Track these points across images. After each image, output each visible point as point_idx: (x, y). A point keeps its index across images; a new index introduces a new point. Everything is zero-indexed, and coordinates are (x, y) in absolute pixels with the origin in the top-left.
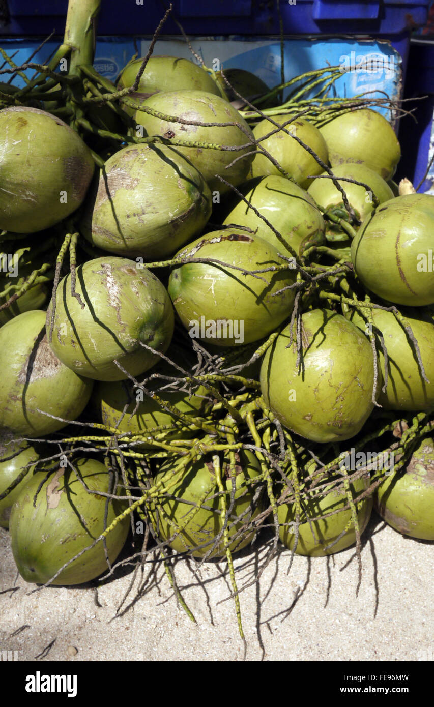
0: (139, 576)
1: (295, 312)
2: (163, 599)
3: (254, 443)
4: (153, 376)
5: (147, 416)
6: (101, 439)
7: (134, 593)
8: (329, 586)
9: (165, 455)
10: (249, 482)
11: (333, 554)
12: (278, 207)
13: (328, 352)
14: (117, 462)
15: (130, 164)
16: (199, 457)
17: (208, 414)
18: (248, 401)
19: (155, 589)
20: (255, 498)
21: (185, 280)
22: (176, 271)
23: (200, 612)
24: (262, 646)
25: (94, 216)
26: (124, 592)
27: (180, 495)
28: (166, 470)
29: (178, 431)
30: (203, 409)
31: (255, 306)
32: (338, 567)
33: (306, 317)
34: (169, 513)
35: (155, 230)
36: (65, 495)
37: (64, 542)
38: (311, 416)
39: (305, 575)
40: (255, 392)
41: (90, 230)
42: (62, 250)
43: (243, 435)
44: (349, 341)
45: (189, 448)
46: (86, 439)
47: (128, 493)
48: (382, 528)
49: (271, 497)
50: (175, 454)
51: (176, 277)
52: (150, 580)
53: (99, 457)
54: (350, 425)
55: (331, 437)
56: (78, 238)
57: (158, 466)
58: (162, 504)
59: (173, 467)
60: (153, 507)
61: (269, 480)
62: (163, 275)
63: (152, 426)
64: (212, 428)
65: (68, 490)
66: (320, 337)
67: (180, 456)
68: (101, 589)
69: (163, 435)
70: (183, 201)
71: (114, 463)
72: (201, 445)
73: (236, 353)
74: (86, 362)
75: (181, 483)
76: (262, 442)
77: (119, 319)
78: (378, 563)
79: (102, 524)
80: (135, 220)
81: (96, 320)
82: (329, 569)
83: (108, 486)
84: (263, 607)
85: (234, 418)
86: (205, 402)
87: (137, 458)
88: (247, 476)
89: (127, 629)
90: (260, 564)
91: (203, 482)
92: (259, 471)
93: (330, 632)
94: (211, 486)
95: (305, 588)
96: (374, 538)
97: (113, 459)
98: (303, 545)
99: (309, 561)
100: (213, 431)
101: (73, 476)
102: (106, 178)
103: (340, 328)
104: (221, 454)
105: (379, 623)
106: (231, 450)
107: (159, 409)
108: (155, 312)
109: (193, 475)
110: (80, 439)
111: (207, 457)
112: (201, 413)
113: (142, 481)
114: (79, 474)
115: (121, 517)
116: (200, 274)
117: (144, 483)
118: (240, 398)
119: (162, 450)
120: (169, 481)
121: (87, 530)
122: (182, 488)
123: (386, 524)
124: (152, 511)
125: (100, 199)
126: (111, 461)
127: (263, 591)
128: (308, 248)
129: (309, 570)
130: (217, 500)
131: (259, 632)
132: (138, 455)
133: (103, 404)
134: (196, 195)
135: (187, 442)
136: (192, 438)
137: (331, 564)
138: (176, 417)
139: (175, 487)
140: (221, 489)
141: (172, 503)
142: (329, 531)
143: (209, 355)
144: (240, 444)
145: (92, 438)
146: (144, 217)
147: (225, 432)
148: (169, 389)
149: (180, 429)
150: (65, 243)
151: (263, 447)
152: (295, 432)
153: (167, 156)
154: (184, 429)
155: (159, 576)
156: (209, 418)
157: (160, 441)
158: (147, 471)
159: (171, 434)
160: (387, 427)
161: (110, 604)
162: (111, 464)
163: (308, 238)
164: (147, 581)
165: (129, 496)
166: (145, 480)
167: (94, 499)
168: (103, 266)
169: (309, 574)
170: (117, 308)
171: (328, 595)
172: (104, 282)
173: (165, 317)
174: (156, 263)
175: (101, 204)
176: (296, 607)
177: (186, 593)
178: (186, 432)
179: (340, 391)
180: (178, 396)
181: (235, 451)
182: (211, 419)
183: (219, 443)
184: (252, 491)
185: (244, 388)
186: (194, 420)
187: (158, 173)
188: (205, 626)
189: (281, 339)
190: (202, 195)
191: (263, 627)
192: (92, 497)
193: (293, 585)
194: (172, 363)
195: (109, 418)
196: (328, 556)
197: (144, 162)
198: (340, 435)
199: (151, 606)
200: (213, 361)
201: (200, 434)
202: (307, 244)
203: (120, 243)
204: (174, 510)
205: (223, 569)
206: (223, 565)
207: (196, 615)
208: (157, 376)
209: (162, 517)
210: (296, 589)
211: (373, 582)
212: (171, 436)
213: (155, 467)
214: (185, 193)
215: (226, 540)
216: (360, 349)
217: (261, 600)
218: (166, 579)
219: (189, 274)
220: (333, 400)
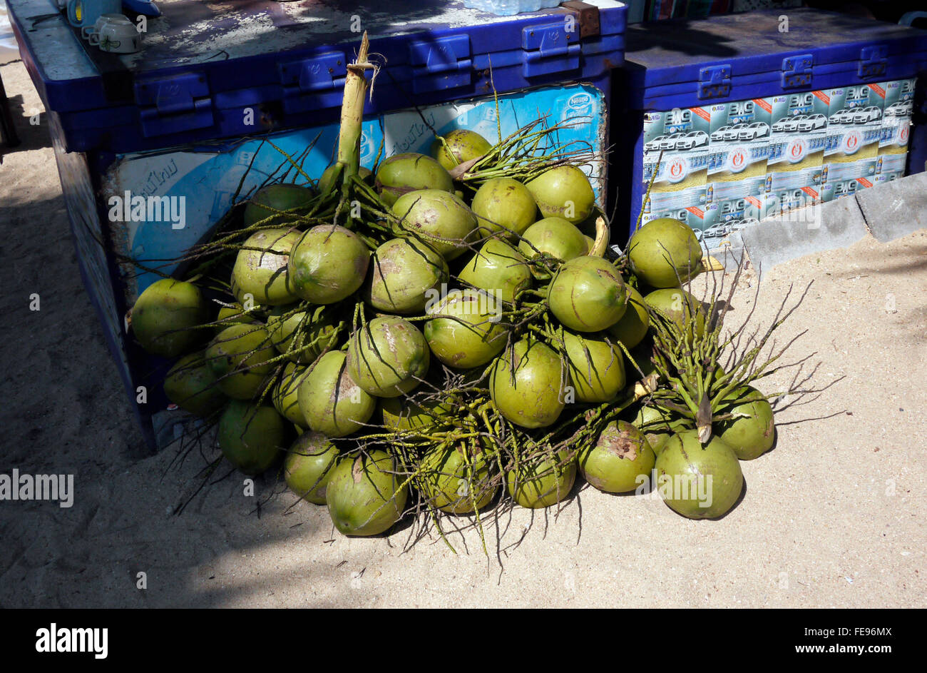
0: (417, 527)
1: (509, 343)
2: (433, 541)
3: (488, 431)
4: (420, 393)
5: (415, 418)
6: (384, 435)
7: (414, 538)
8: (547, 527)
9: (429, 443)
10: (485, 457)
11: (550, 506)
12: (495, 265)
13: (530, 370)
14: (395, 450)
15: (395, 256)
16: (452, 443)
17: (456, 414)
18: (483, 403)
19: (427, 535)
20: (490, 468)
21: (435, 329)
22: (428, 323)
23: (459, 548)
24: (501, 565)
25: (373, 289)
26: (407, 538)
27: (441, 470)
28: (430, 454)
29: (437, 427)
30: (452, 410)
31: (481, 343)
32: (553, 514)
33: (518, 345)
34: (434, 482)
35: (414, 298)
36: (365, 474)
37: (367, 504)
38: (523, 411)
39: (530, 520)
40: (487, 397)
41: (370, 298)
42: (355, 315)
43: (481, 426)
44: (544, 361)
45: (445, 437)
46: (374, 436)
47: (406, 470)
48: (587, 487)
49: (500, 466)
50: (435, 442)
51: (429, 326)
52: (424, 530)
53: (382, 448)
54: (548, 416)
55: (536, 425)
56: (364, 306)
57: (423, 453)
58: (429, 476)
59: (434, 451)
60: (423, 480)
61: (498, 455)
62: (420, 326)
63: (419, 425)
64: (459, 423)
65: (366, 471)
66: (525, 359)
67: (439, 443)
68: (391, 538)
69: (427, 430)
70: (431, 279)
71: (394, 451)
72: (453, 435)
73: (472, 372)
74: (377, 387)
75: (441, 461)
76: (494, 430)
77: (396, 360)
78: (583, 511)
79: (391, 491)
80: (400, 293)
81: (382, 361)
82: (546, 515)
83: (392, 466)
84: (501, 541)
85: (473, 415)
86: (453, 406)
87: (408, 448)
88: (485, 454)
89: (412, 559)
90: (499, 515)
91: (456, 459)
92: (492, 450)
93: (547, 554)
94: (461, 461)
95: (530, 528)
96: (580, 494)
97: (393, 449)
98: (527, 500)
99: (533, 511)
100: (460, 425)
101: (368, 461)
102: (379, 264)
103: (538, 353)
104: (466, 440)
105: (580, 547)
106: (472, 437)
107: (423, 413)
108: (418, 353)
109: (448, 455)
110: (370, 436)
111: (457, 443)
112: (451, 413)
113: (414, 463)
114: (372, 460)
115: (404, 483)
116: (445, 325)
117: (415, 464)
118: (478, 401)
119: (427, 440)
120: (433, 460)
121: (381, 495)
122: (442, 465)
123: (590, 484)
124: (422, 483)
125: (376, 279)
126: (391, 450)
127: (501, 532)
128: (519, 292)
129: (533, 516)
130: (465, 470)
131: (499, 556)
132: (410, 445)
133: (384, 411)
134: (439, 273)
135: (443, 434)
136: (447, 431)
137: (548, 512)
138: (434, 418)
139: (437, 464)
140: (468, 463)
141: (436, 475)
142: (543, 488)
143: (454, 375)
144: (478, 433)
145: (379, 435)
146: (406, 291)
147: (468, 426)
148: (430, 399)
149: (438, 426)
150: (356, 310)
151: (495, 433)
152: (514, 423)
153: (418, 248)
154: (441, 425)
155: (429, 527)
156: (457, 416)
157: (425, 434)
158: (417, 456)
159: (432, 429)
160: (580, 415)
161: (399, 546)
162: (391, 452)
163: (518, 286)
164: (422, 531)
165: (406, 472)
166: (416, 462)
167: (384, 476)
168: (383, 325)
169: (532, 519)
170: (395, 352)
171: (546, 532)
172: (385, 336)
173: (424, 354)
174: (415, 318)
175: (377, 282)
176: (524, 540)
177: (449, 537)
178: (442, 427)
179: (540, 394)
180: (435, 404)
181: (475, 437)
182: (459, 417)
183: (464, 433)
184: (488, 463)
185: (479, 395)
186: (447, 419)
187: (413, 261)
188: (463, 556)
189: (501, 362)
190: (442, 272)
191: (502, 554)
192: (382, 474)
193: (522, 527)
194: (431, 386)
195: (389, 421)
196: (546, 507)
197: (403, 254)
198: (543, 423)
199: (426, 545)
200: (457, 379)
201: (451, 428)
202: (518, 289)
203: (391, 307)
204: (437, 480)
205: (473, 520)
206: (473, 518)
207: (456, 549)
208: (422, 393)
209: (429, 485)
210: (523, 530)
211: (578, 523)
212: (432, 430)
213: (422, 452)
214: (431, 273)
215: (473, 495)
216: (551, 366)
217: (500, 537)
218: (435, 529)
219: (437, 326)
220: (535, 400)
